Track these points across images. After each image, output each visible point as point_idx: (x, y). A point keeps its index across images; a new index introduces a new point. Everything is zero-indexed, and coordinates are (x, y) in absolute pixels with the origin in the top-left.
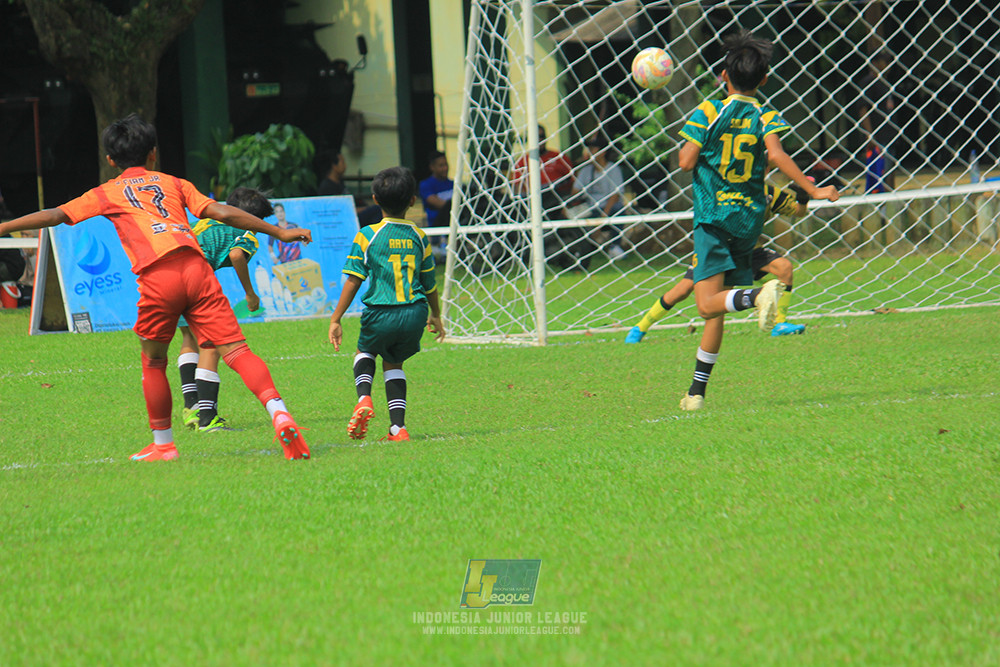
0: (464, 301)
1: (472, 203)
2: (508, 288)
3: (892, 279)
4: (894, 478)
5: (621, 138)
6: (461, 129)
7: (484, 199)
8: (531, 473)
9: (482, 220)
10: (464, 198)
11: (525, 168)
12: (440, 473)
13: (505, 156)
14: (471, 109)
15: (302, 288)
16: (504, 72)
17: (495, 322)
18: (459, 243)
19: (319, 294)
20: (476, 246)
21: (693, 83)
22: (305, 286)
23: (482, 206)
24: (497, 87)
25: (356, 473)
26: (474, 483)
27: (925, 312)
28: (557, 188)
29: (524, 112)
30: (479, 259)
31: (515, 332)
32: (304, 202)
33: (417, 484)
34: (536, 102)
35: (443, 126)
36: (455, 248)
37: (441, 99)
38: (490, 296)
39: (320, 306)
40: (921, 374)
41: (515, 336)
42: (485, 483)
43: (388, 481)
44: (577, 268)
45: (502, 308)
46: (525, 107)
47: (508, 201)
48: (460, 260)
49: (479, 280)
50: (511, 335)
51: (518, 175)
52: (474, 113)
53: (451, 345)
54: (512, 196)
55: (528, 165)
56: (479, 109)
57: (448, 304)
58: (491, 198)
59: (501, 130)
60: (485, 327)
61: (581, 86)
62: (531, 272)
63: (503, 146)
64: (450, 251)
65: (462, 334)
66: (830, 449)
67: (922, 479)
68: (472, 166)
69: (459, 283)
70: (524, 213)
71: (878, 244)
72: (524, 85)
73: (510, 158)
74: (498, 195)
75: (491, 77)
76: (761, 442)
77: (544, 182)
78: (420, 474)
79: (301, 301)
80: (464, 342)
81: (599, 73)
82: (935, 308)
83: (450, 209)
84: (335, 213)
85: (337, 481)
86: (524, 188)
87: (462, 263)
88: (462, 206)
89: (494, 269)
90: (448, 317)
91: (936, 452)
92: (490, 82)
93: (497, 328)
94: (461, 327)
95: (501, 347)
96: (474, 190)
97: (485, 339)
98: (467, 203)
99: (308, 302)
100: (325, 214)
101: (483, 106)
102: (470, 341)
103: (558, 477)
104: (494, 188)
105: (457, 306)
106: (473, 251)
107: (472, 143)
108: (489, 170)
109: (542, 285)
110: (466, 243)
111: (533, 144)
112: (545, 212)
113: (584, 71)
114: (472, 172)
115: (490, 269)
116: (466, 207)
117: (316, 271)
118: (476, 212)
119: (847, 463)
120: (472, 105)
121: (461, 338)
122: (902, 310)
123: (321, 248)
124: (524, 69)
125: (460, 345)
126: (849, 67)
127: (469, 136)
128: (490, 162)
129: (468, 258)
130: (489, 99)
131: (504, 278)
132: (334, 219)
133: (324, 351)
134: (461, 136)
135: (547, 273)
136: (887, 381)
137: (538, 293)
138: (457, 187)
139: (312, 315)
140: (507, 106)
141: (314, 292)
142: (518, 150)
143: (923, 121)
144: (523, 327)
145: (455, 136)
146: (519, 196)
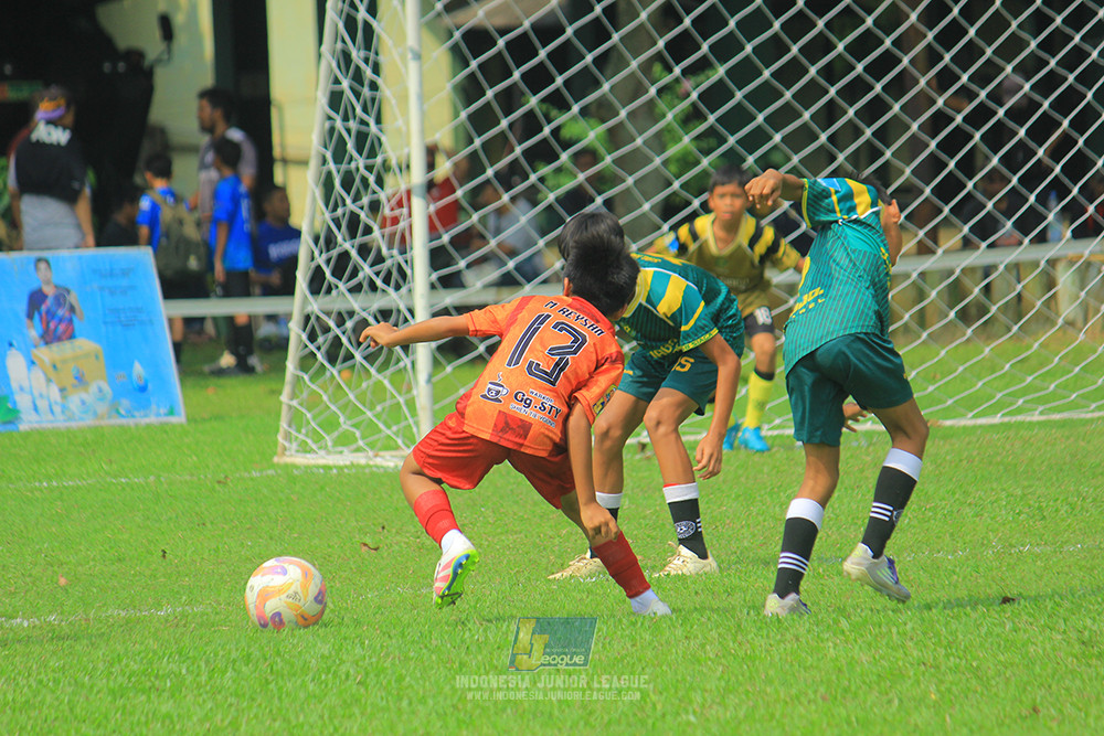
0: (313, 402)
1: (328, 261)
2: (379, 387)
3: (934, 377)
4: (937, 667)
5: (545, 170)
6: (313, 153)
7: (345, 256)
8: (412, 655)
9: (342, 286)
10: (316, 253)
11: (405, 210)
12: (278, 654)
13: (374, 192)
14: (327, 125)
15: (75, 382)
16: (376, 69)
17: (358, 434)
18: (307, 318)
19: (100, 390)
20: (332, 324)
21: (653, 91)
22: (81, 380)
23: (342, 265)
24: (366, 92)
25: (155, 653)
26: (329, 669)
27: (981, 426)
28: (453, 241)
29: (404, 129)
30: (337, 342)
31: (387, 448)
32: (80, 258)
33: (244, 669)
34: (423, 114)
35: (283, 147)
36: (302, 327)
37: (280, 109)
38: (351, 397)
39: (102, 408)
40: (977, 515)
41: (387, 454)
42: (343, 669)
43: (203, 665)
44: (480, 357)
45: (369, 414)
46: (407, 123)
47: (380, 259)
48: (308, 343)
49: (335, 373)
50: (382, 453)
51: (395, 221)
52: (332, 130)
53: (295, 466)
54: (385, 251)
55: (410, 207)
56: (339, 124)
57: (290, 407)
58: (354, 253)
59: (372, 154)
60: (345, 441)
61: (490, 94)
62: (413, 363)
63: (372, 179)
64: (295, 331)
65: (311, 451)
66: (844, 623)
67: (978, 668)
68: (327, 206)
69: (306, 377)
70: (403, 275)
71: (914, 326)
72: (406, 90)
73: (382, 196)
74: (364, 251)
75: (358, 77)
76: (745, 611)
77: (433, 231)
78: (249, 655)
79: (74, 401)
80: (312, 462)
81: (517, 75)
82: (997, 419)
83: (296, 268)
84: (125, 273)
85: (127, 666)
86: (403, 238)
87: (312, 347)
88: (313, 265)
89: (358, 356)
90: (290, 426)
91: (998, 630)
92: (356, 86)
93: (361, 443)
94: (309, 441)
95: (367, 471)
96: (330, 242)
97: (344, 459)
98: (321, 260)
99: (83, 403)
100: (111, 274)
101: (346, 119)
102: (321, 462)
103: (450, 661)
104: (359, 240)
105: (304, 411)
106: (327, 330)
107: (329, 174)
108: (352, 213)
109: (429, 380)
110: (318, 318)
111: (418, 176)
112: (435, 276)
113: (495, 71)
114: (328, 216)
115: (352, 357)
116: (318, 268)
117: (97, 357)
118: (333, 274)
119: (870, 645)
120: (330, 118)
121: (308, 456)
122: (948, 423)
123: (105, 323)
124: (406, 66)
125: (307, 467)
126: (877, 70)
127: (324, 161)
128: (354, 201)
129: (320, 340)
130: (354, 109)
131: (372, 371)
132: (124, 282)
133: (107, 474)
134: (314, 163)
135: (436, 364)
136: (926, 526)
137: (422, 392)
138: (306, 238)
139: (89, 421)
140: (378, 121)
141: (93, 388)
142: (396, 184)
143: (985, 149)
144: (399, 441)
145: (304, 163)
146: (395, 252)
